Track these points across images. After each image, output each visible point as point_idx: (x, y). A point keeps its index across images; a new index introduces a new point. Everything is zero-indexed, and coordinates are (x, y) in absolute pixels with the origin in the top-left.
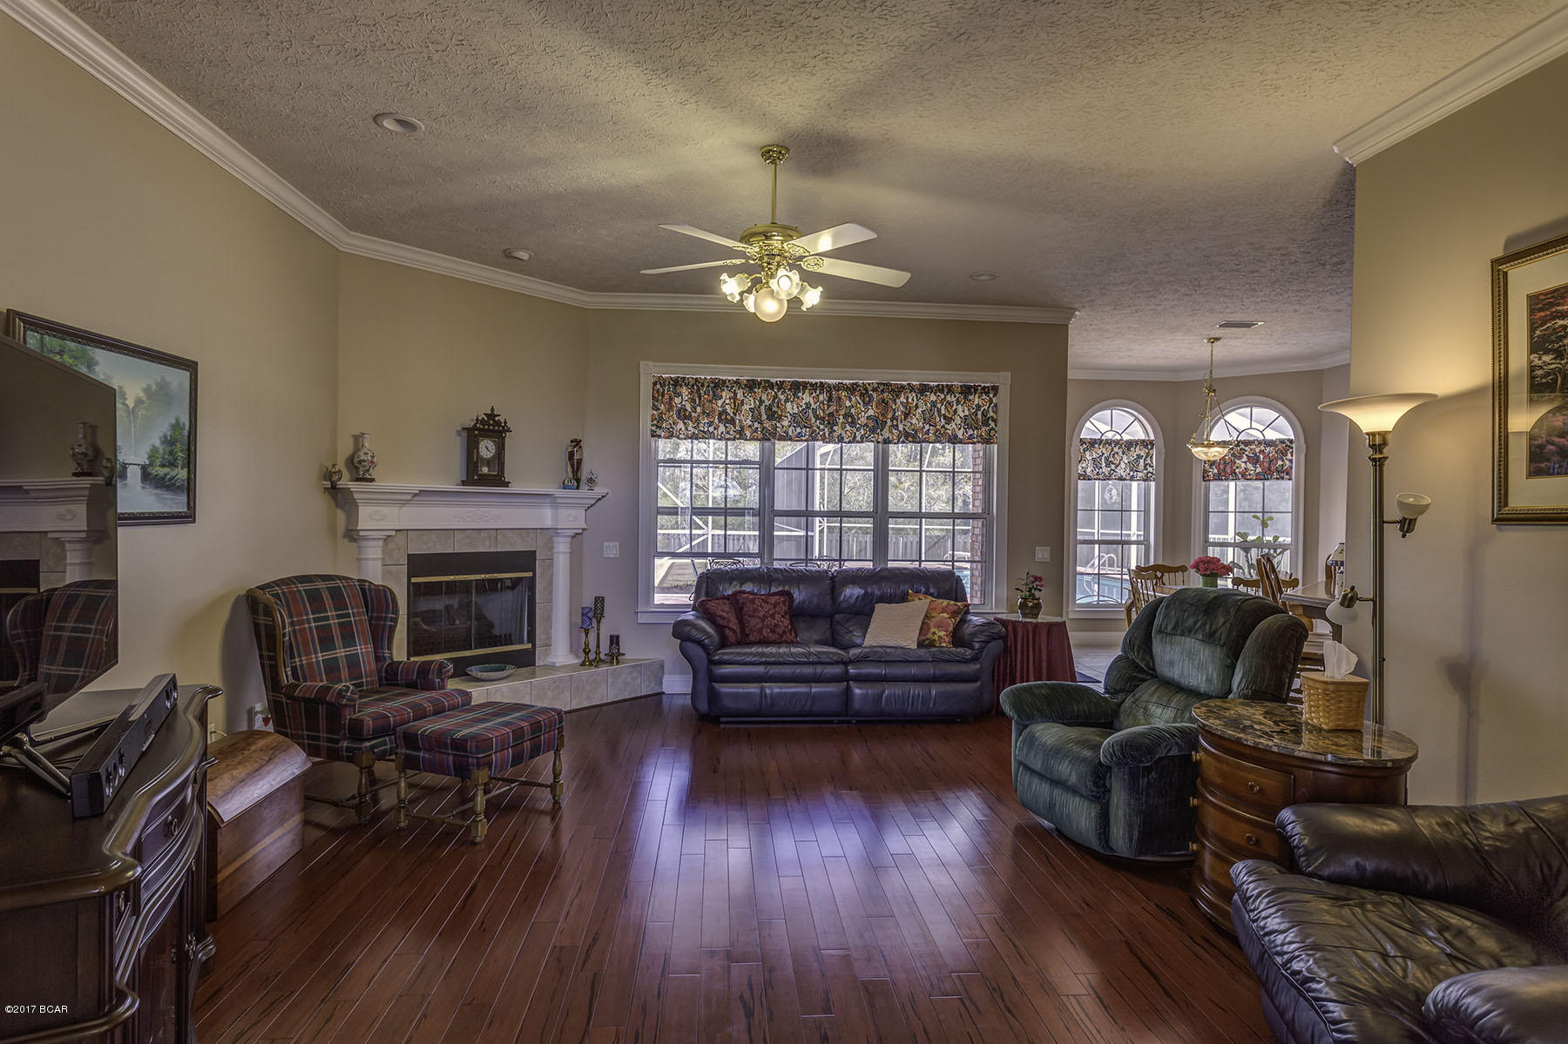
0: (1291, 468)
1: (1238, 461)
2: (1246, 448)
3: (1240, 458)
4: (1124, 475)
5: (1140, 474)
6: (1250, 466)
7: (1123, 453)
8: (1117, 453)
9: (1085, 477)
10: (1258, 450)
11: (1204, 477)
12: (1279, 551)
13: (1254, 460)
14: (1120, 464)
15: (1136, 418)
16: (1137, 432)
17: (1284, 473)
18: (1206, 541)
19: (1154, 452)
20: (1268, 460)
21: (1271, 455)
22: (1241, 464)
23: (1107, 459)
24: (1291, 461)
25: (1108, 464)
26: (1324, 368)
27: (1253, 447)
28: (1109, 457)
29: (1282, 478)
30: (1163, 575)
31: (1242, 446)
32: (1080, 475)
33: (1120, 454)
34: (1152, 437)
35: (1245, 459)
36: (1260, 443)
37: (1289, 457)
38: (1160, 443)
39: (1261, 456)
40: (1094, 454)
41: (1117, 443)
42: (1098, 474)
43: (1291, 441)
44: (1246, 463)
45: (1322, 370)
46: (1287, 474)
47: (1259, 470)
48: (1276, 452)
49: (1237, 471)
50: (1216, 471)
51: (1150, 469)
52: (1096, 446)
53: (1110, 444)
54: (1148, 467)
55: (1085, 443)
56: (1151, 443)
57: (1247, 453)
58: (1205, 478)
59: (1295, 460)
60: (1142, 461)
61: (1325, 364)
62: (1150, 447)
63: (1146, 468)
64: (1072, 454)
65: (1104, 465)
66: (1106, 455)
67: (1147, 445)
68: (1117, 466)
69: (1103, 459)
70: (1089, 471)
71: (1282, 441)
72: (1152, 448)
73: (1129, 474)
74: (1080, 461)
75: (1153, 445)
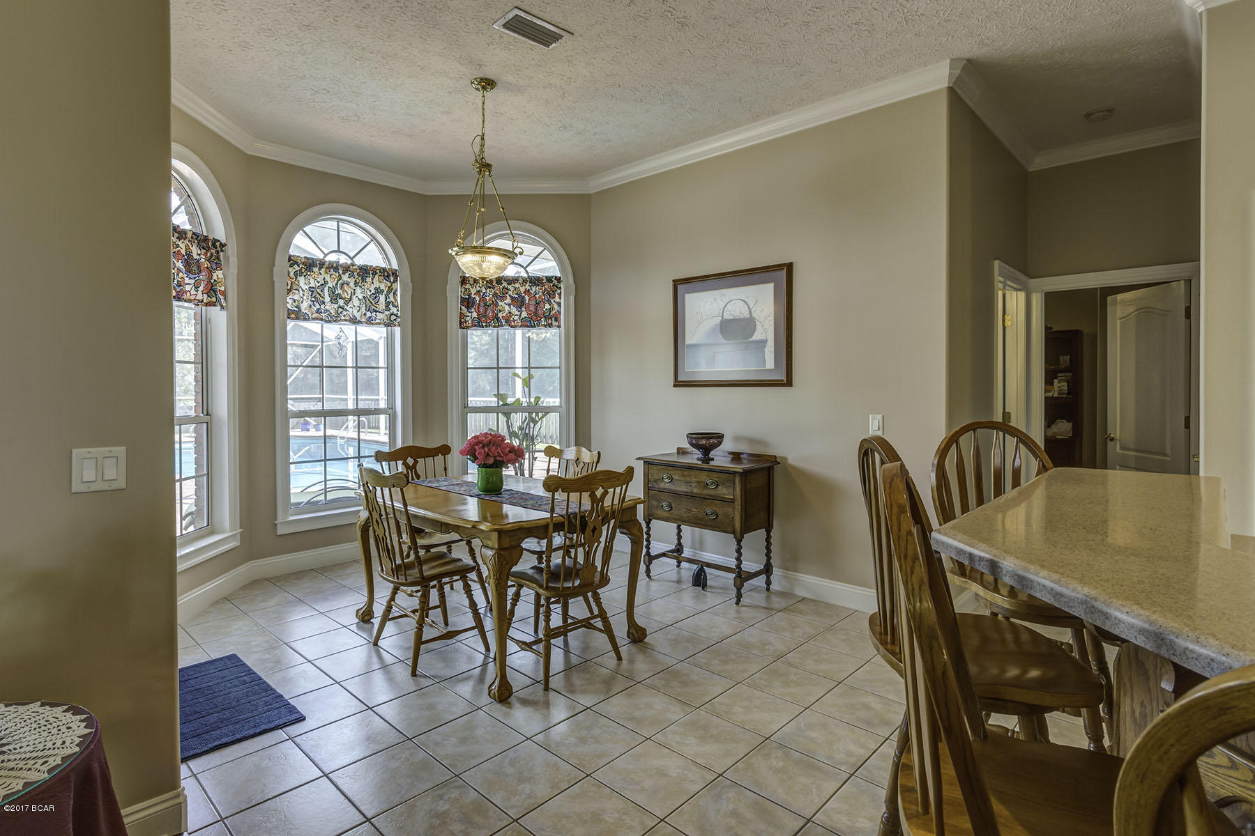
0: (560, 312)
1: (500, 303)
2: (510, 287)
3: (503, 299)
4: (358, 315)
5: (380, 316)
6: (514, 310)
7: (356, 284)
8: (347, 284)
9: (298, 315)
10: (522, 290)
11: (461, 323)
12: (540, 415)
13: (519, 302)
14: (350, 299)
16: (373, 257)
17: (551, 320)
18: (465, 406)
19: (398, 286)
20: (533, 303)
21: (537, 296)
22: (505, 306)
23: (332, 291)
24: (559, 304)
25: (335, 298)
26: (592, 192)
27: (517, 285)
28: (335, 288)
29: (550, 326)
30: (416, 462)
31: (505, 284)
32: (289, 312)
33: (352, 284)
34: (395, 266)
35: (508, 300)
36: (525, 281)
37: (557, 299)
38: (405, 274)
39: (527, 298)
40: (312, 281)
41: (346, 269)
42: (318, 311)
43: (559, 279)
44: (509, 305)
45: (588, 196)
46: (556, 320)
47: (524, 314)
48: (543, 293)
49: (500, 315)
50: (475, 315)
51: (394, 310)
52: (316, 269)
53: (336, 269)
54: (391, 306)
55: (296, 263)
56: (395, 273)
57: (510, 293)
58: (462, 325)
59: (563, 303)
60: (382, 298)
61: (595, 185)
62: (392, 279)
63: (387, 308)
64: (275, 279)
65: (327, 299)
66: (330, 285)
67: (388, 276)
68: (347, 302)
69: (326, 289)
70: (304, 306)
71: (549, 279)
72: (395, 281)
73: (365, 314)
74: (289, 291)
75: (397, 276)
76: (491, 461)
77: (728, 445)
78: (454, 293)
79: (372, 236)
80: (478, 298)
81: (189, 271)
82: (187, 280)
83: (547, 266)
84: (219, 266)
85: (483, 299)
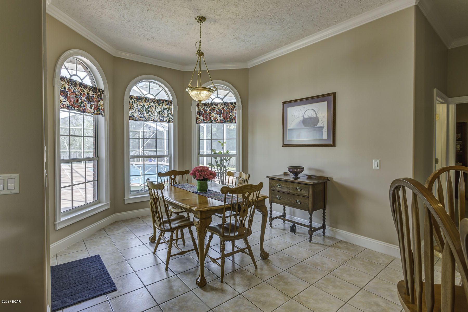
0: (236, 117)
1: (212, 113)
2: (216, 107)
3: (213, 111)
4: (157, 118)
5: (165, 119)
6: (218, 116)
7: (156, 106)
8: (153, 106)
9: (133, 118)
10: (221, 108)
11: (197, 121)
12: (229, 158)
13: (219, 113)
14: (154, 112)
15: (163, 89)
16: (164, 96)
17: (232, 120)
18: (199, 154)
20: (225, 113)
21: (227, 110)
22: (214, 115)
23: (147, 109)
24: (236, 113)
25: (148, 112)
26: (249, 68)
27: (219, 106)
28: (148, 108)
29: (232, 122)
30: (175, 177)
31: (214, 106)
32: (130, 117)
33: (154, 107)
34: (171, 99)
35: (215, 112)
36: (222, 104)
37: (235, 111)
38: (175, 102)
39: (223, 111)
40: (139, 105)
41: (152, 100)
42: (141, 117)
43: (235, 103)
44: (216, 114)
45: (248, 69)
46: (234, 120)
47: (222, 118)
48: (229, 109)
49: (212, 118)
50: (202, 118)
51: (171, 116)
52: (140, 101)
53: (148, 101)
54: (169, 115)
55: (133, 98)
56: (171, 102)
57: (216, 109)
58: (198, 122)
59: (237, 113)
60: (166, 112)
61: (250, 65)
62: (170, 104)
63: (168, 116)
64: (124, 104)
65: (145, 112)
66: (146, 107)
67: (169, 103)
68: (152, 114)
69: (144, 109)
70: (136, 115)
71: (232, 103)
72: (171, 105)
73: (159, 118)
74: (130, 109)
75: (172, 103)
76: (202, 178)
77: (306, 172)
78: (194, 110)
79: (162, 87)
80: (203, 112)
81: (88, 101)
82: (88, 105)
83: (231, 98)
84: (101, 99)
85: (205, 112)
